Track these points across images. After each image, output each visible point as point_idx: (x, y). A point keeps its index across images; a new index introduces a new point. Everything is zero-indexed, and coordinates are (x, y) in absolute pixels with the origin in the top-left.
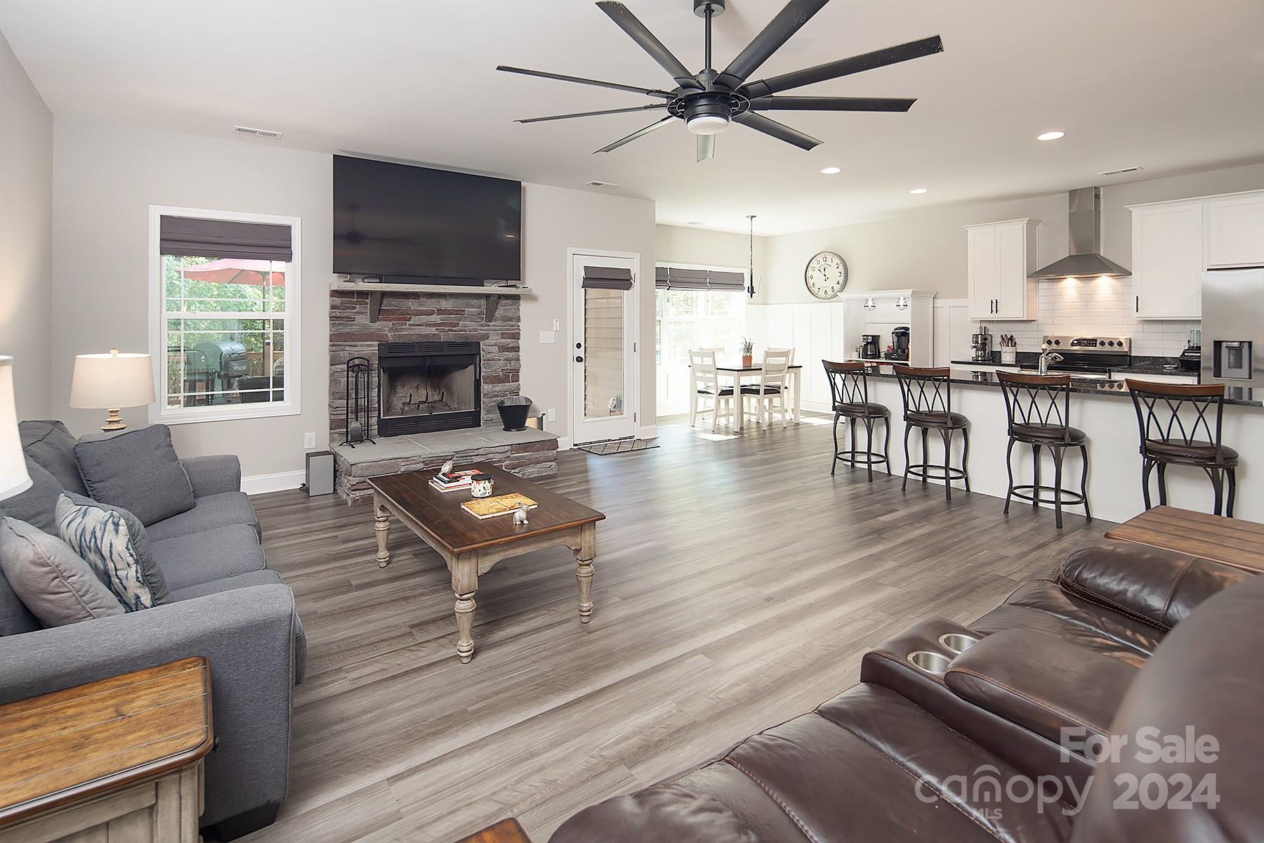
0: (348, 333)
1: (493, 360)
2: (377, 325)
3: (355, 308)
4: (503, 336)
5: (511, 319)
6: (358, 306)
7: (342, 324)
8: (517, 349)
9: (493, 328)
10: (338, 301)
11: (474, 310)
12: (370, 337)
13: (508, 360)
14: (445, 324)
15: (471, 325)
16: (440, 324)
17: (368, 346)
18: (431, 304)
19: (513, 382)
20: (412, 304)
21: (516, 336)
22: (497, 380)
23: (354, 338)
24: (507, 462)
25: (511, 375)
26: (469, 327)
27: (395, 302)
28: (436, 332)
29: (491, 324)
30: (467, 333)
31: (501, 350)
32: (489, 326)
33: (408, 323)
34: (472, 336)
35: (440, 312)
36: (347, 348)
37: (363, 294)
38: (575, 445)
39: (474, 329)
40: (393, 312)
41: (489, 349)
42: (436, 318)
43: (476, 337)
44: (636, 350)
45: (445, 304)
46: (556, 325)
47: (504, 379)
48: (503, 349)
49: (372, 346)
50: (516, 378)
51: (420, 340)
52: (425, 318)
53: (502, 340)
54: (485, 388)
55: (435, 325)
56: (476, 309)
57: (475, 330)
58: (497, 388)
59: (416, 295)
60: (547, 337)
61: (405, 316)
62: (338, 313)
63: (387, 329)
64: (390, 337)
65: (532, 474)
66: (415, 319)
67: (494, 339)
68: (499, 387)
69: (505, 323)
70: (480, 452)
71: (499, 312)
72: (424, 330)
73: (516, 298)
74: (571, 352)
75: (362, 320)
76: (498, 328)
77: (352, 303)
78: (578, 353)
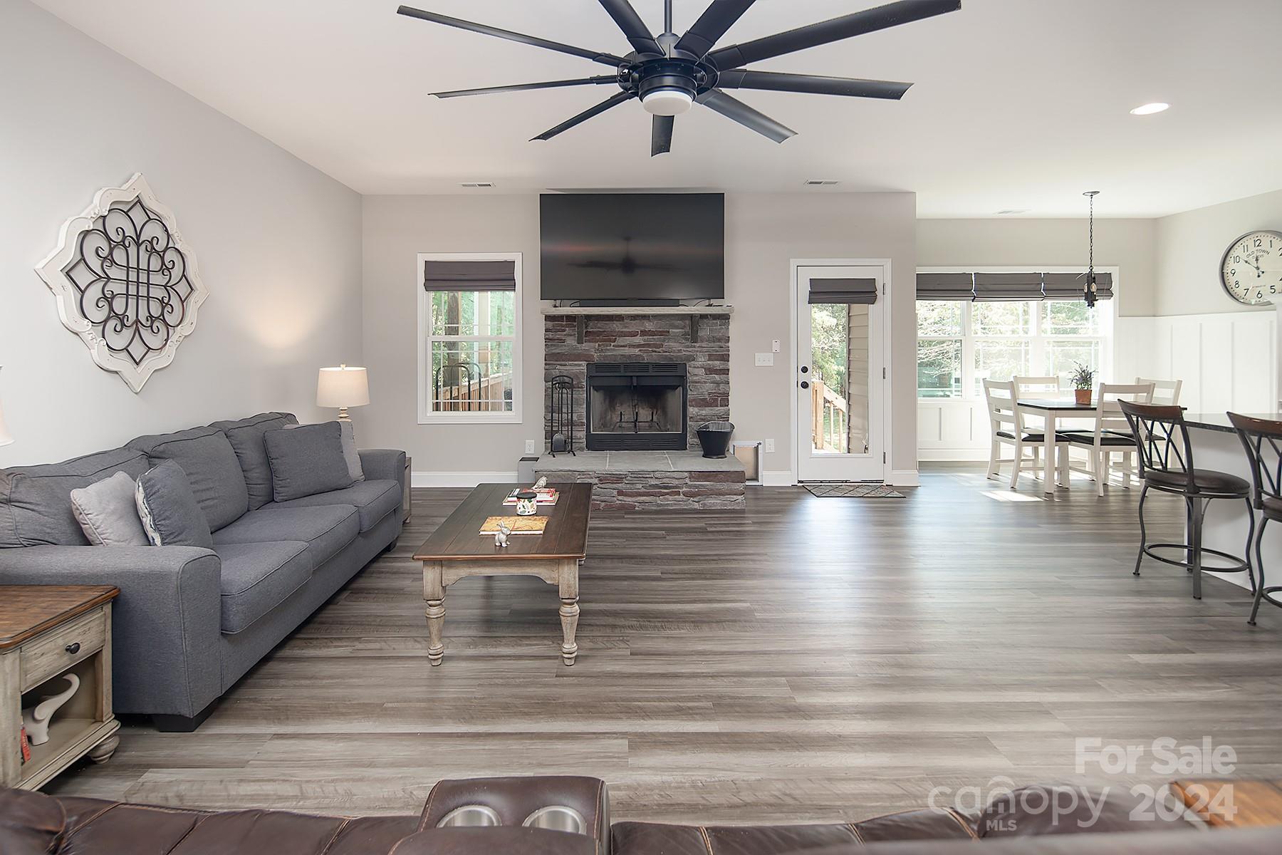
0: (559, 353)
1: (699, 382)
2: (585, 346)
3: (564, 331)
4: (711, 357)
5: (719, 340)
6: (567, 329)
7: (554, 345)
8: (726, 371)
9: (699, 349)
10: (550, 324)
11: (678, 330)
12: (578, 357)
13: (718, 383)
14: (649, 345)
15: (674, 345)
16: (643, 346)
17: (576, 365)
18: (634, 326)
19: (721, 406)
20: (617, 326)
21: (725, 358)
22: (703, 403)
23: (564, 357)
24: (684, 489)
25: (719, 399)
26: (675, 347)
27: (600, 324)
28: (639, 353)
29: (697, 345)
30: (672, 354)
31: (708, 373)
32: (695, 347)
33: (612, 344)
34: (677, 357)
35: (644, 333)
36: (558, 367)
37: (571, 318)
38: (799, 482)
39: (678, 350)
40: (599, 334)
41: (696, 371)
42: (638, 340)
43: (681, 358)
44: (886, 377)
45: (649, 326)
46: (777, 346)
47: (712, 403)
48: (710, 371)
49: (580, 365)
50: (725, 402)
51: (624, 360)
52: (629, 340)
53: (709, 362)
54: (692, 411)
55: (639, 346)
56: (681, 330)
57: (680, 351)
58: (704, 412)
59: (620, 318)
60: (764, 359)
61: (609, 337)
62: (550, 335)
63: (593, 350)
64: (596, 357)
65: (714, 506)
66: (621, 341)
67: (702, 360)
68: (706, 411)
69: (712, 344)
70: (657, 475)
71: (704, 332)
72: (627, 351)
73: (725, 318)
74: (795, 377)
75: (571, 341)
76: (705, 349)
77: (562, 326)
78: (803, 377)
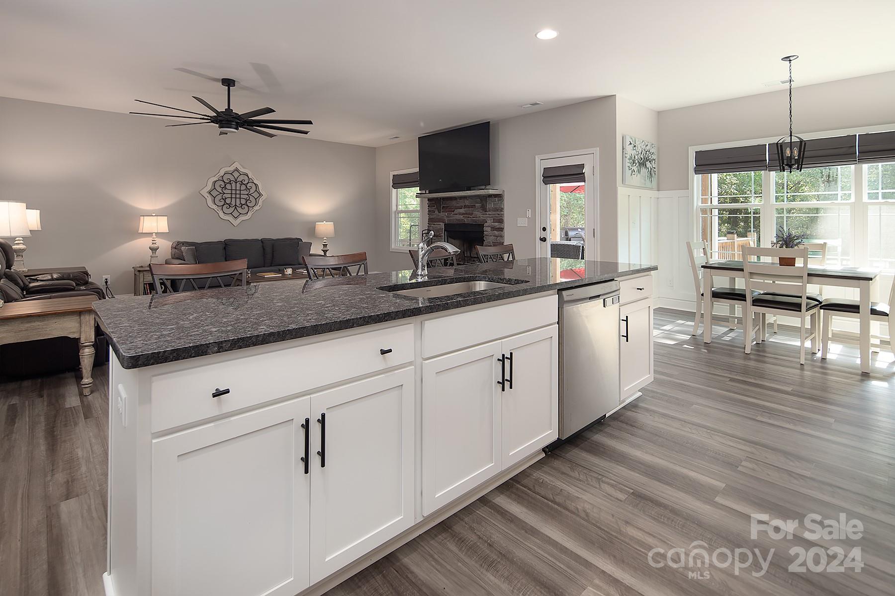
0: (433, 218)
1: (489, 235)
2: (442, 214)
3: (434, 206)
4: (494, 221)
5: (498, 210)
6: (436, 205)
7: (431, 214)
8: (501, 229)
9: (488, 216)
10: (429, 203)
11: (478, 205)
12: (441, 220)
14: (467, 214)
16: (465, 214)
17: (438, 224)
18: (461, 203)
20: (454, 203)
21: (501, 221)
26: (479, 215)
28: (464, 218)
29: (487, 213)
30: (476, 219)
32: (486, 214)
33: (453, 213)
34: (478, 220)
35: (465, 207)
36: (432, 225)
39: (479, 217)
40: (447, 207)
41: (487, 230)
42: (462, 211)
43: (481, 221)
44: (595, 236)
45: (467, 203)
46: (529, 214)
48: (494, 229)
49: (440, 225)
51: (458, 222)
52: (459, 211)
53: (493, 224)
55: (463, 214)
56: (480, 204)
59: (454, 198)
60: (522, 222)
61: (451, 210)
62: (430, 209)
66: (457, 211)
67: (489, 222)
69: (494, 213)
71: (490, 205)
72: (458, 217)
73: (499, 197)
74: (539, 234)
75: (437, 212)
76: (491, 216)
77: (433, 204)
78: (543, 235)
